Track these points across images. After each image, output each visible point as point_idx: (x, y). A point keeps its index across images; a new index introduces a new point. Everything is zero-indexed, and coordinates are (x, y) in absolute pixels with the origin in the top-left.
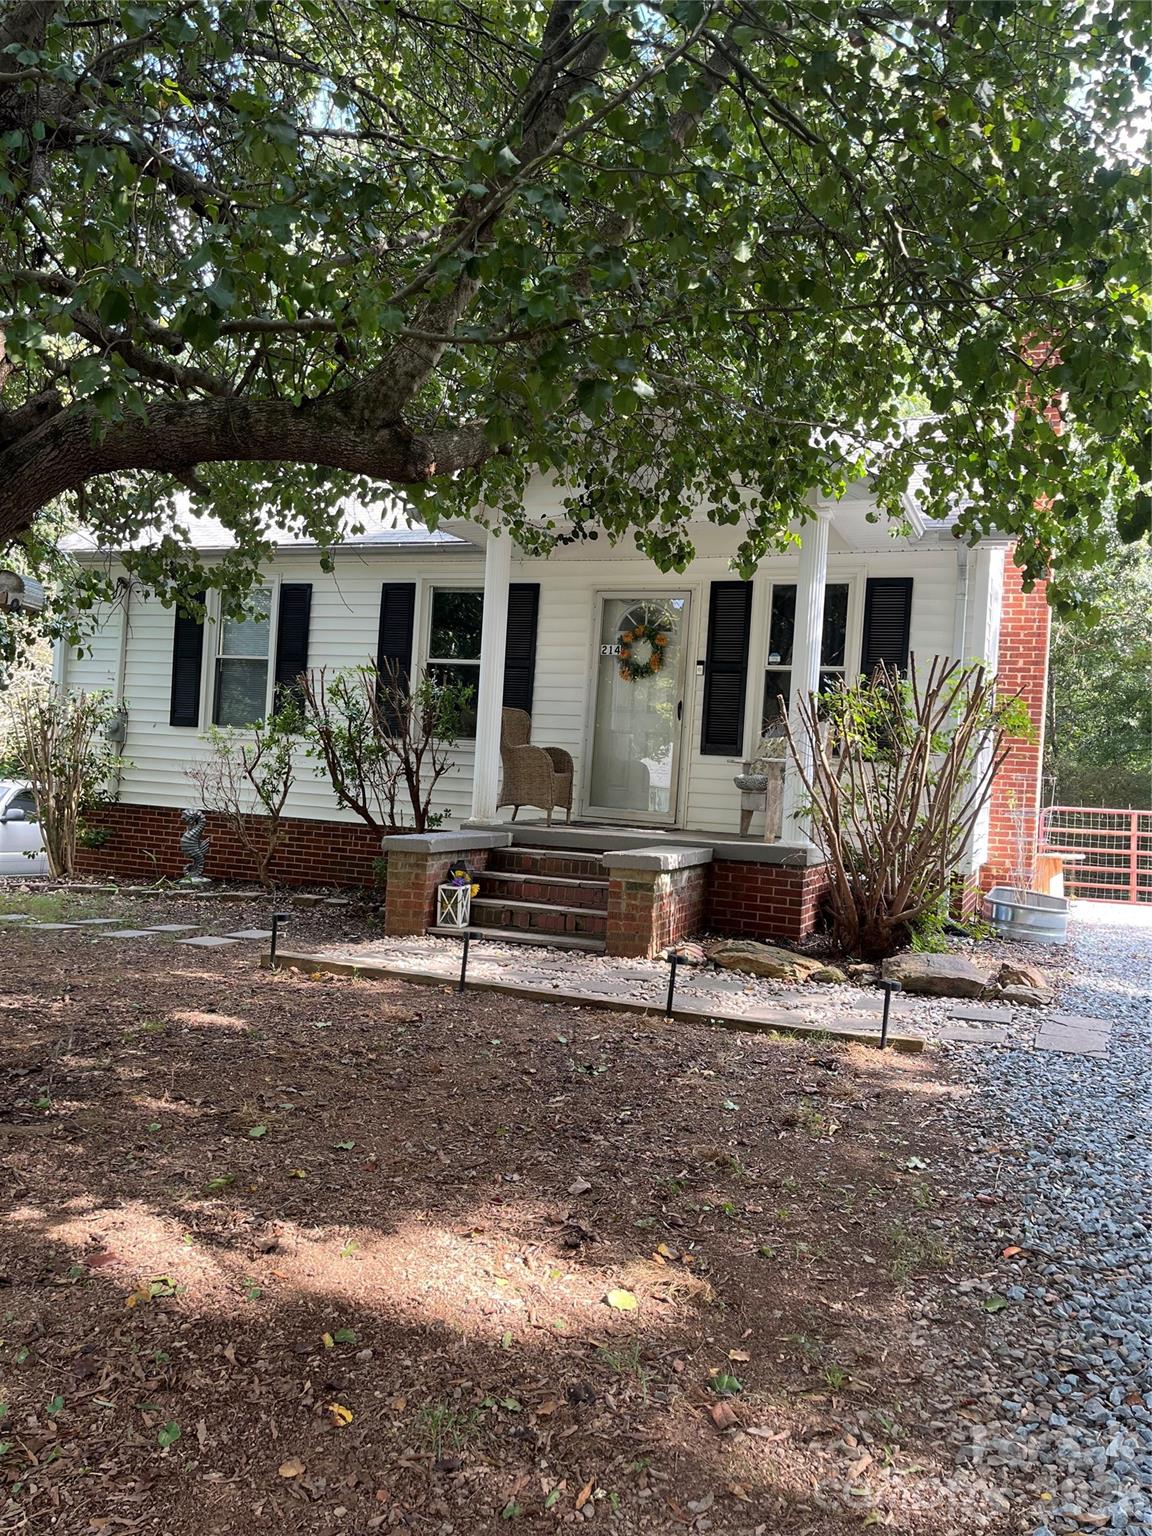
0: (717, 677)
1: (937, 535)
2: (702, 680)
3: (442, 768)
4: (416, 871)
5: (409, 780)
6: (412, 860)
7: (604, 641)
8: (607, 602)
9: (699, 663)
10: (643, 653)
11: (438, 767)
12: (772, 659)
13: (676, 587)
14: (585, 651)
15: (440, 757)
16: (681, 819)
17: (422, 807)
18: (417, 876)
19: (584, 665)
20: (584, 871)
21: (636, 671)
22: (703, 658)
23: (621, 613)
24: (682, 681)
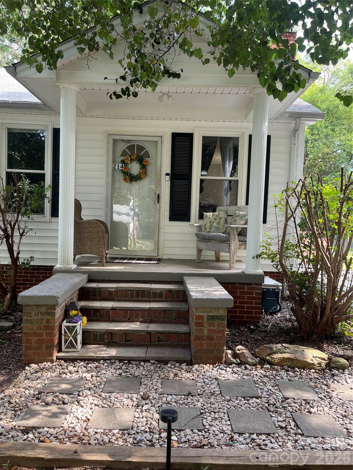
0: (177, 182)
1: (288, 114)
2: (168, 183)
3: (24, 232)
4: (47, 317)
5: (7, 241)
6: (43, 310)
7: (114, 162)
8: (115, 141)
9: (167, 174)
10: (135, 168)
11: (21, 231)
12: (203, 173)
13: (153, 134)
14: (103, 166)
15: (22, 225)
16: (160, 254)
17: (15, 256)
18: (48, 321)
19: (103, 174)
20: (143, 296)
21: (132, 178)
22: (169, 172)
23: (122, 147)
24: (158, 183)
